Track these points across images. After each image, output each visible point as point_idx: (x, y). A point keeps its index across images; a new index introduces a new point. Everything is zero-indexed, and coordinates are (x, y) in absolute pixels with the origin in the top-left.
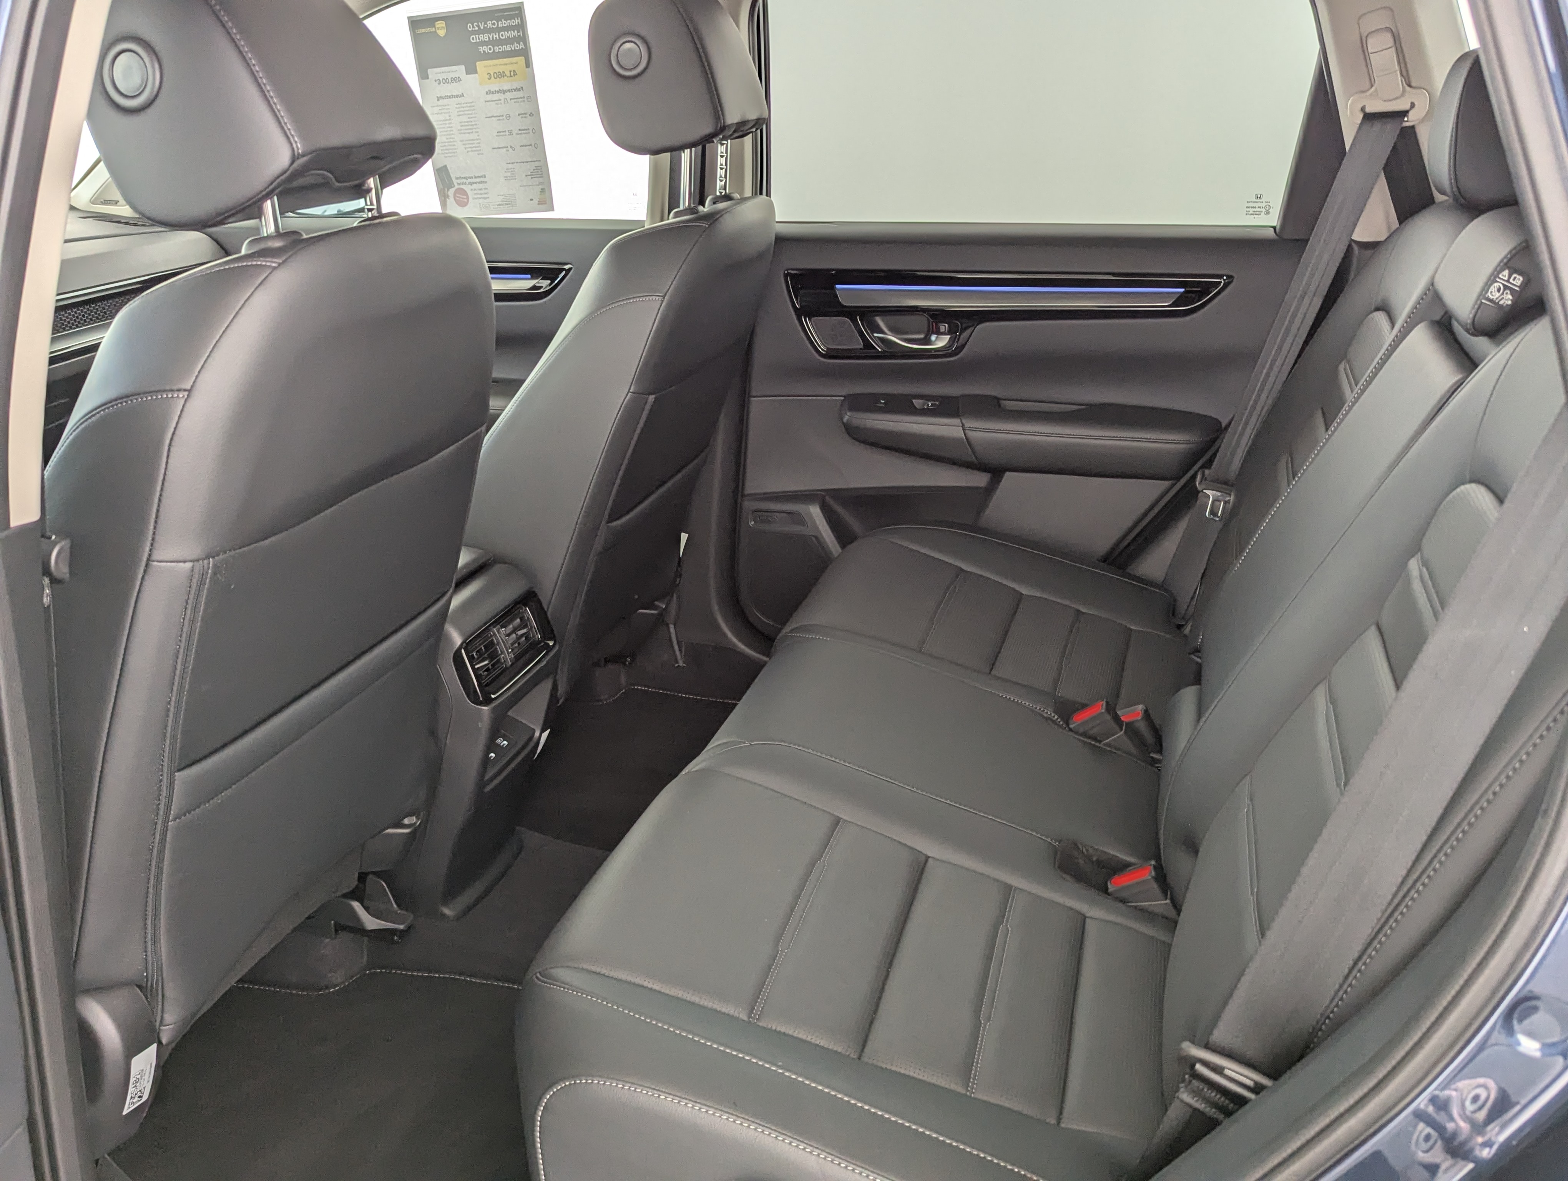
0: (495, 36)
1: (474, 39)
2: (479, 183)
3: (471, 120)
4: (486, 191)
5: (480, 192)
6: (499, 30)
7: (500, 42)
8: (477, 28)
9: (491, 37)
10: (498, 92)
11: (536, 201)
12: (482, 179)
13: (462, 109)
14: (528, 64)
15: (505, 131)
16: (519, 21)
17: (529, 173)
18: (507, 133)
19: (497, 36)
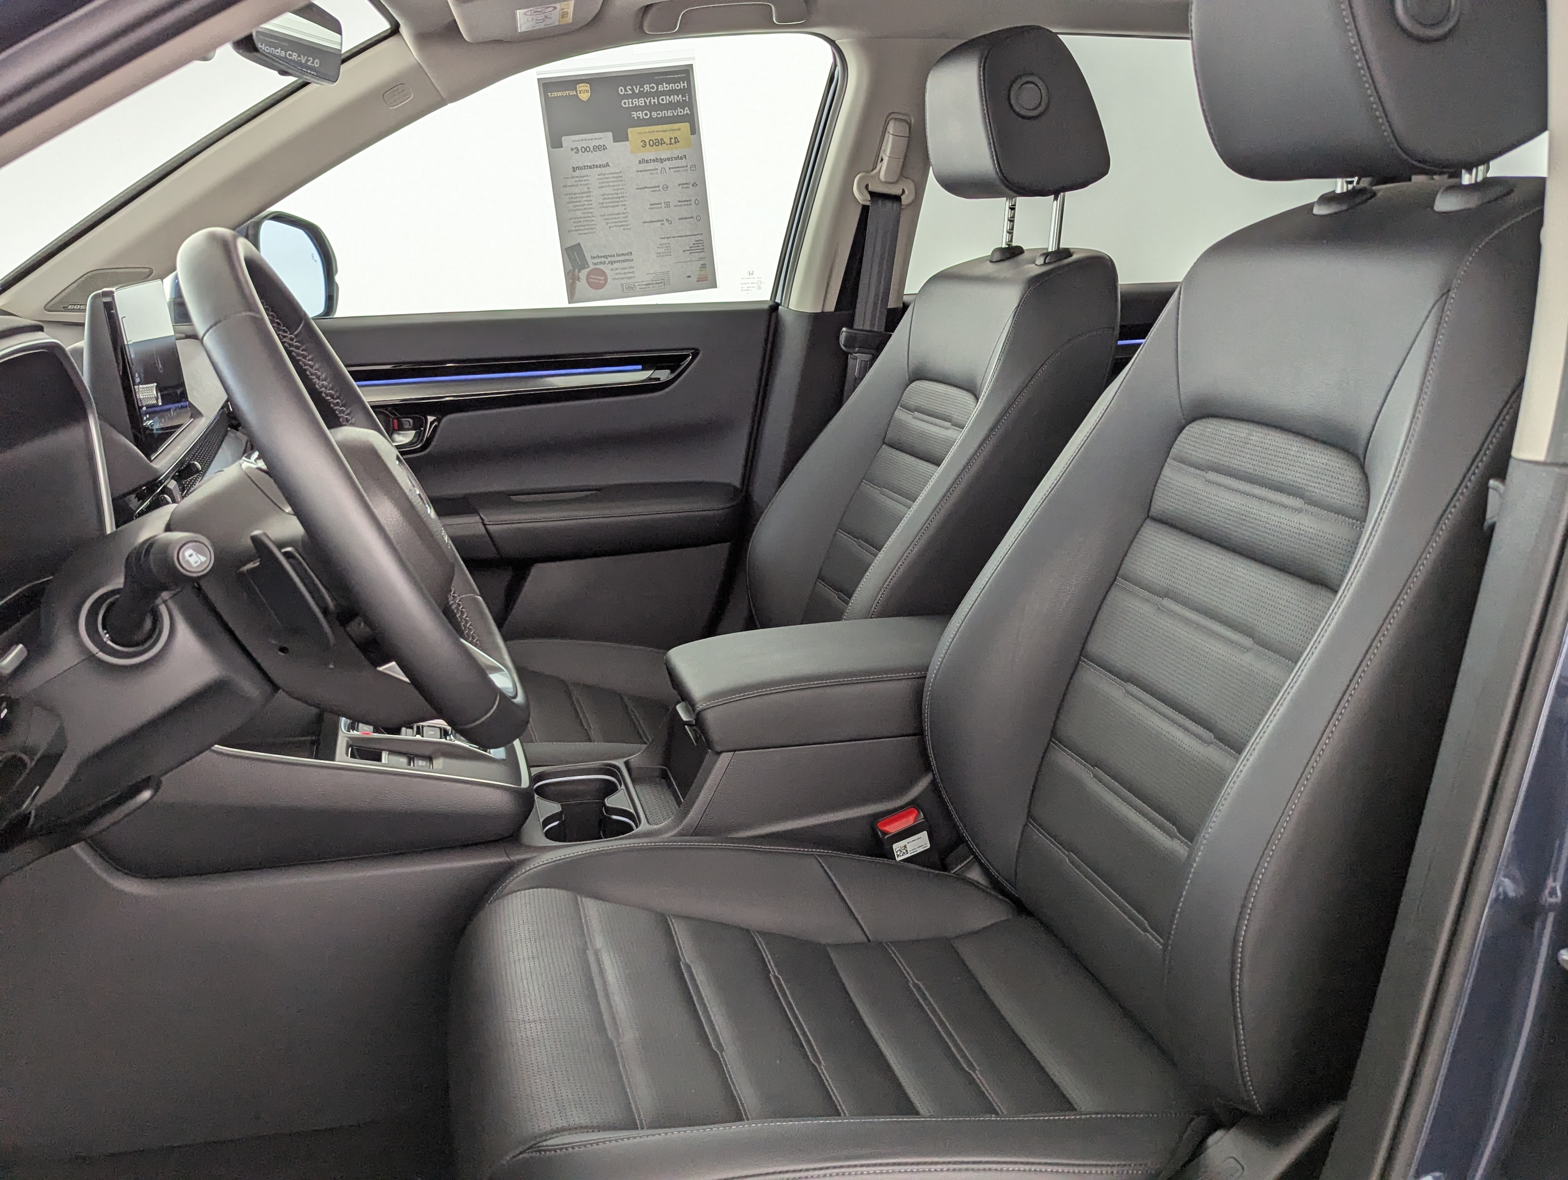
0: (652, 101)
1: (627, 103)
2: (624, 261)
3: (618, 192)
4: (631, 270)
5: (623, 271)
6: (658, 94)
7: (660, 107)
8: (631, 92)
9: (648, 102)
10: (654, 161)
11: (694, 278)
12: (627, 257)
13: (606, 180)
14: (694, 130)
15: (661, 203)
16: (686, 84)
17: (688, 248)
18: (663, 205)
19: (656, 101)
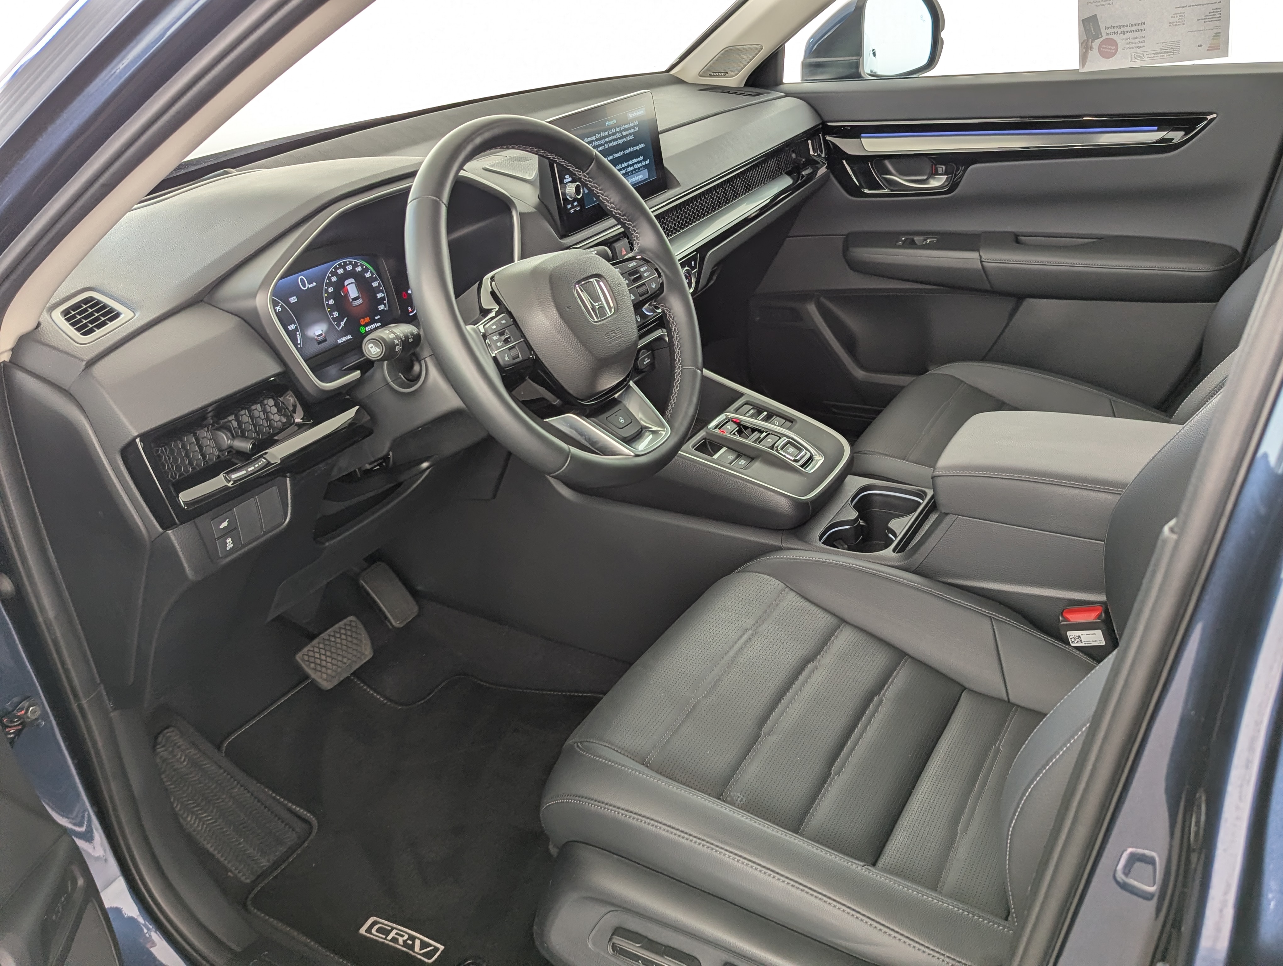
2: (1136, 31)
5: (1133, 41)
11: (1207, 47)
12: (1140, 27)
17: (1203, 17)
